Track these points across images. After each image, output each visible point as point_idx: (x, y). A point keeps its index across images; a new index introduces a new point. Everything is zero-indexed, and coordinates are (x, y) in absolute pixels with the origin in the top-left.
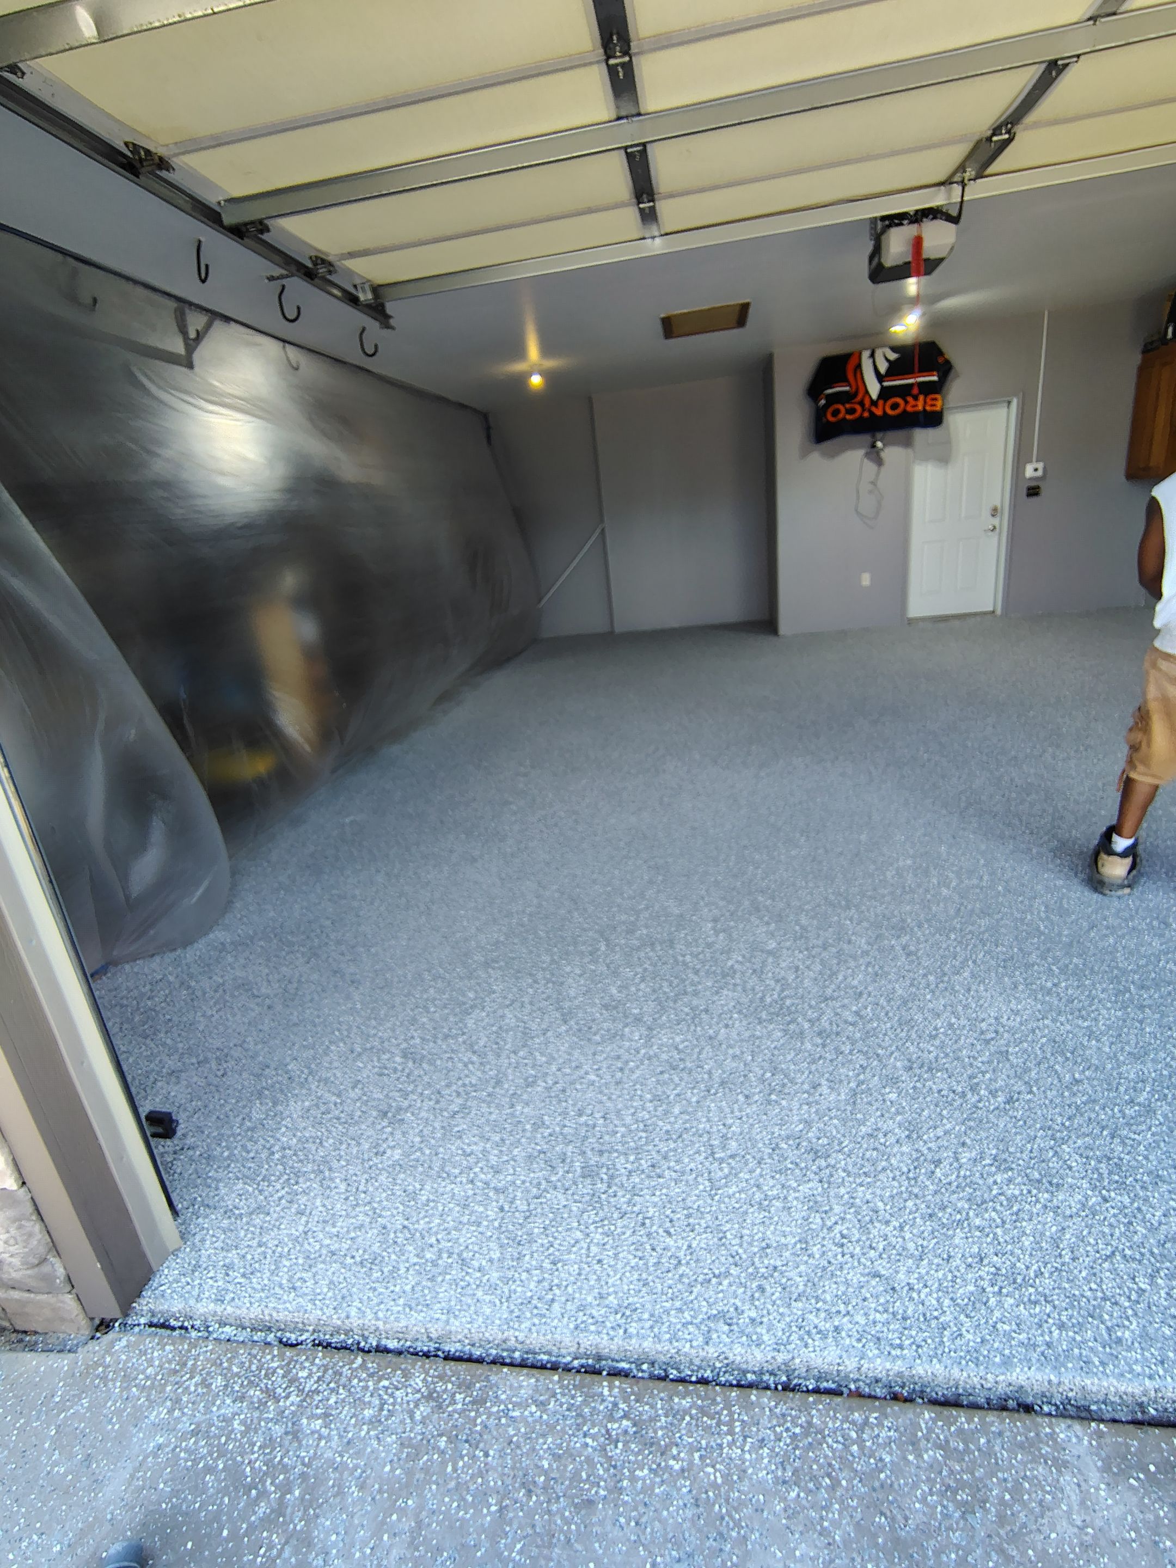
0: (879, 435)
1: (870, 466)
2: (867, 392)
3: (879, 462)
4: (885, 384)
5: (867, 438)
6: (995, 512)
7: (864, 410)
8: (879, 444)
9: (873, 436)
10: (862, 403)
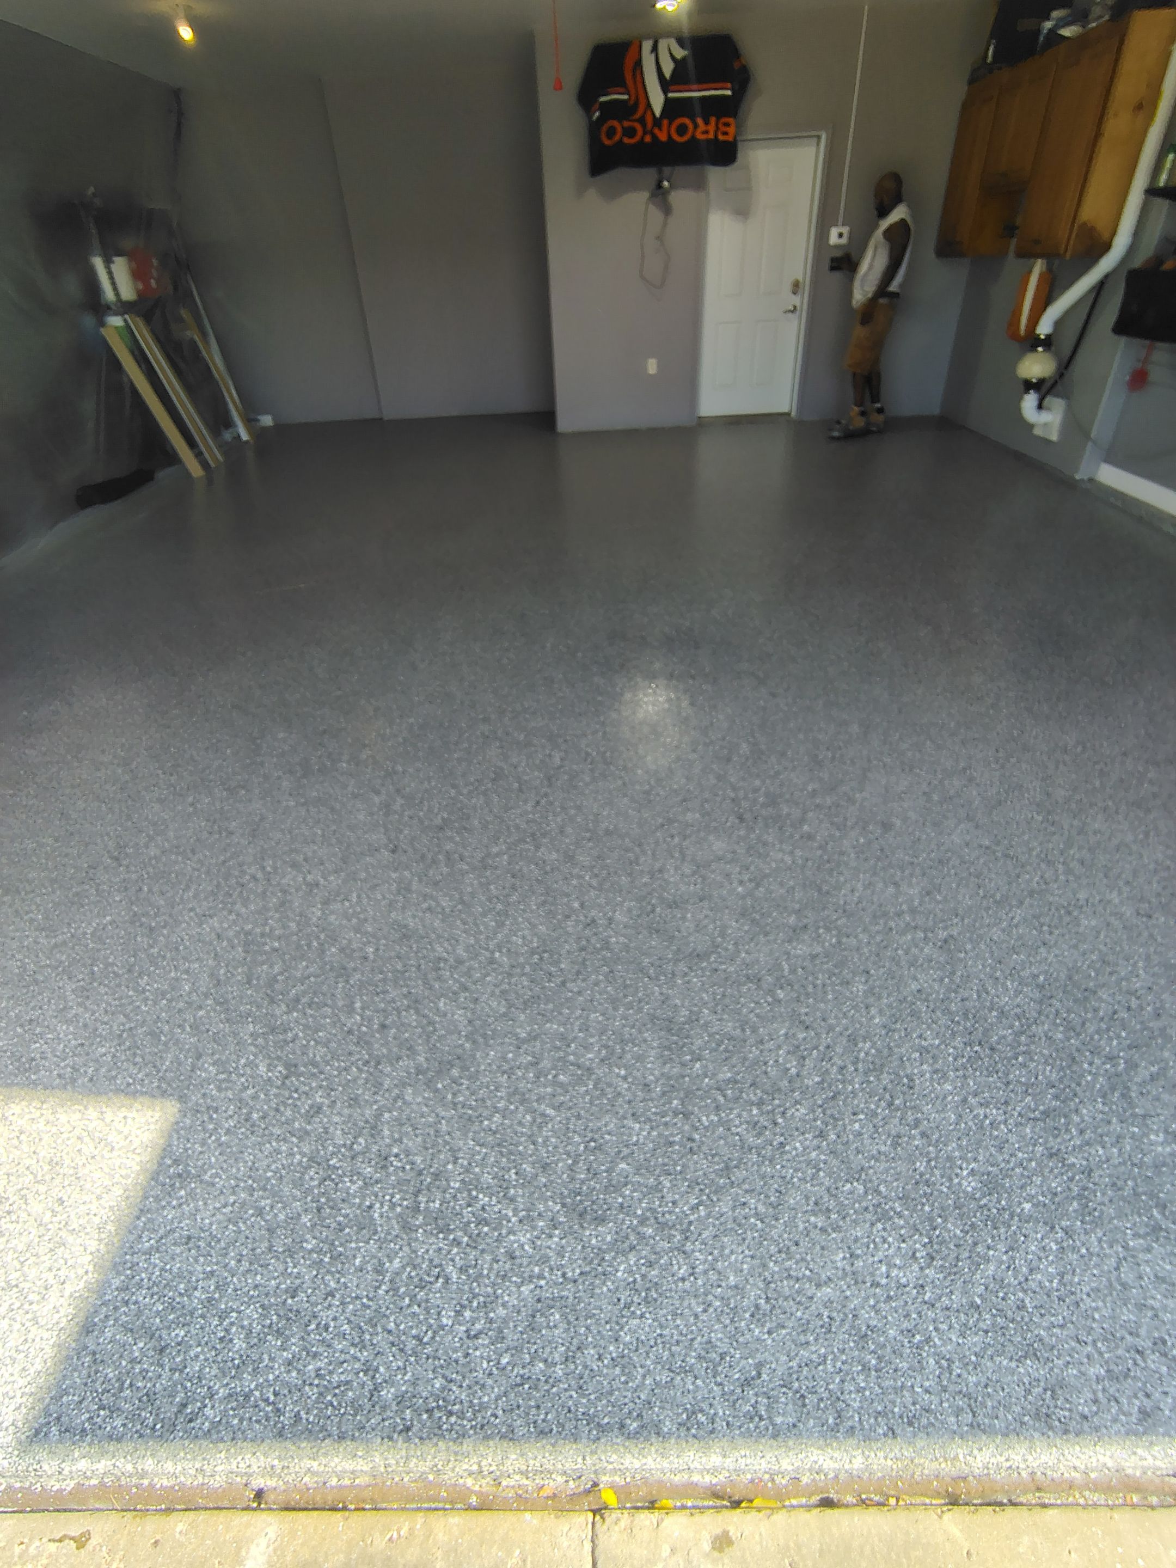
0: (667, 170)
1: (655, 214)
2: (649, 106)
3: (667, 210)
4: (670, 95)
5: (649, 174)
6: (796, 287)
7: (645, 133)
8: (666, 184)
9: (660, 172)
10: (642, 121)
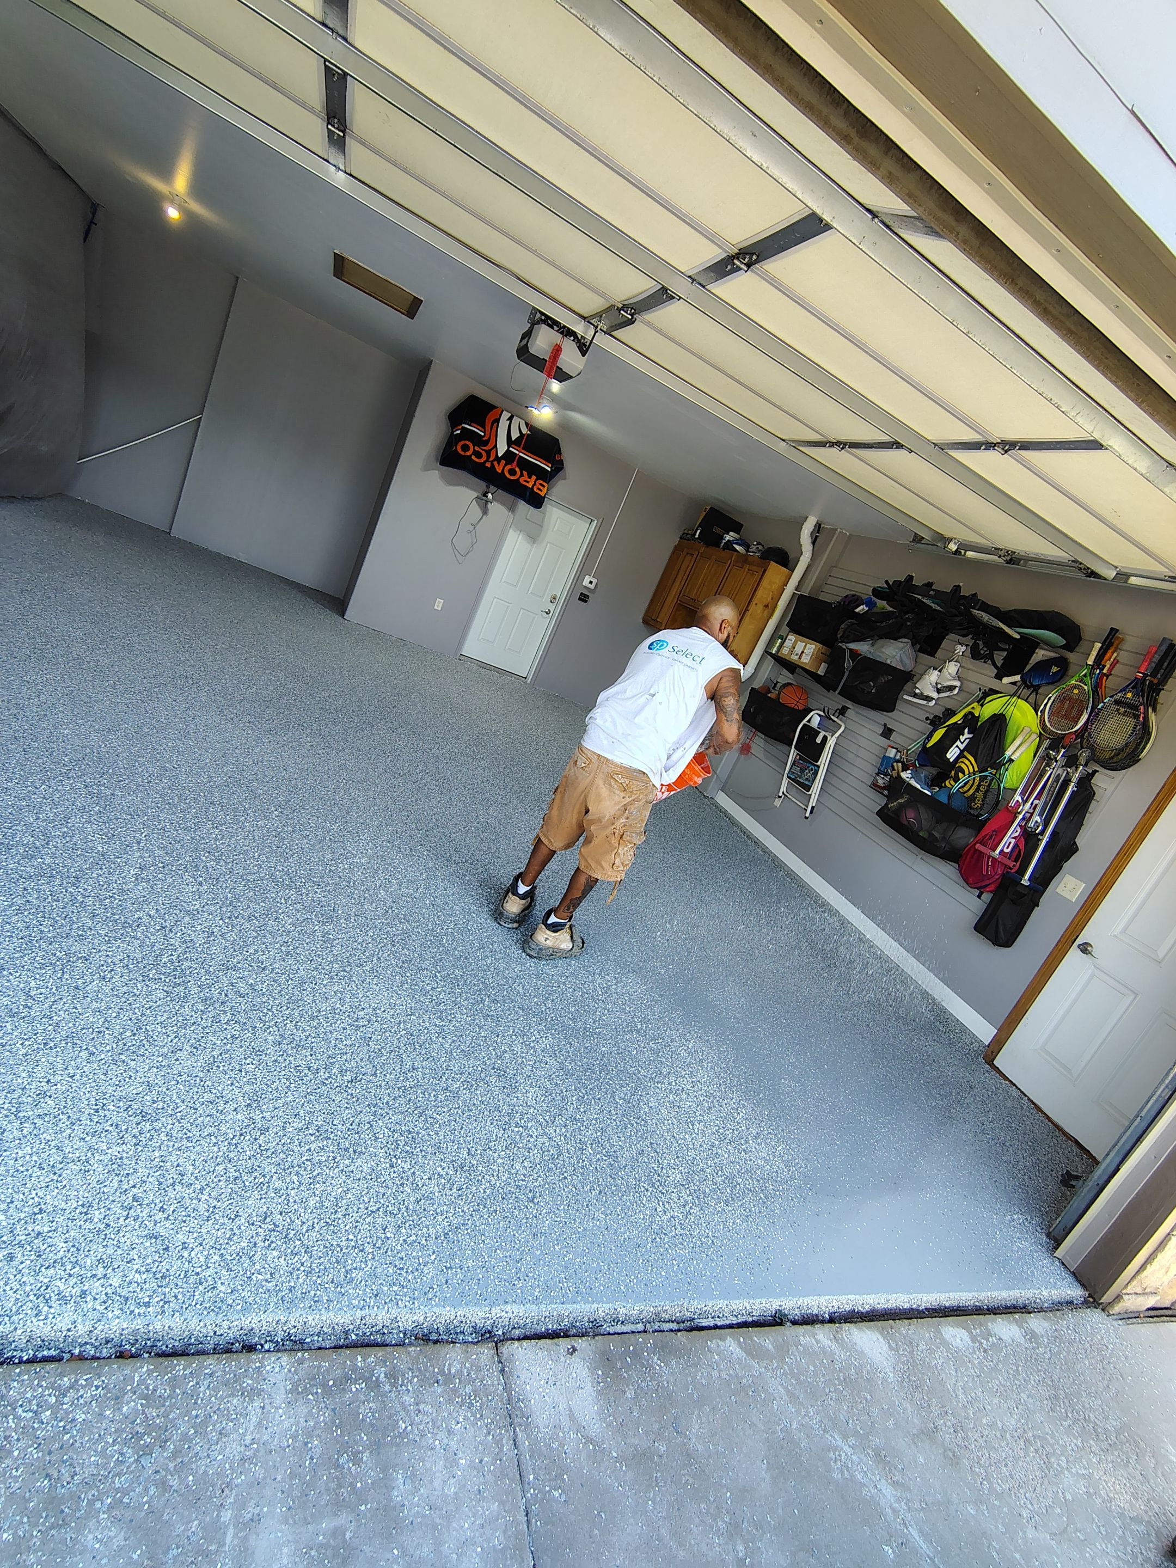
0: (493, 488)
1: (476, 510)
2: (496, 446)
3: (485, 511)
4: (511, 449)
5: (482, 485)
6: (553, 599)
7: (487, 460)
8: (490, 495)
9: (488, 487)
10: (488, 453)
